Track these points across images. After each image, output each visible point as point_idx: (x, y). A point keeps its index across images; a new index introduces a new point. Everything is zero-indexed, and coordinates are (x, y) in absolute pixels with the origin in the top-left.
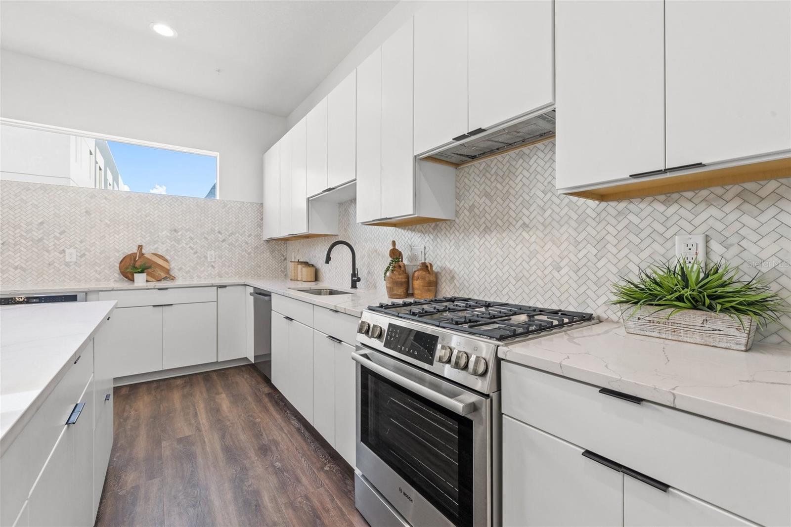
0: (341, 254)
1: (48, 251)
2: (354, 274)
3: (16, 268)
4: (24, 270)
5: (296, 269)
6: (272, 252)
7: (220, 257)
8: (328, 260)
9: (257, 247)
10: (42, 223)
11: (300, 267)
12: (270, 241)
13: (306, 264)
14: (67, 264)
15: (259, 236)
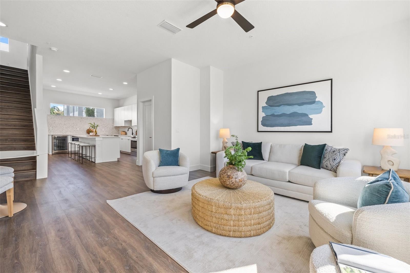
0: (130, 130)
1: (74, 128)
2: (132, 133)
3: (69, 131)
4: (71, 132)
5: (122, 133)
6: (116, 129)
7: (105, 130)
8: (128, 131)
9: (112, 128)
10: (73, 123)
11: (123, 132)
12: (115, 127)
13: (124, 131)
14: (77, 131)
15: (113, 126)
